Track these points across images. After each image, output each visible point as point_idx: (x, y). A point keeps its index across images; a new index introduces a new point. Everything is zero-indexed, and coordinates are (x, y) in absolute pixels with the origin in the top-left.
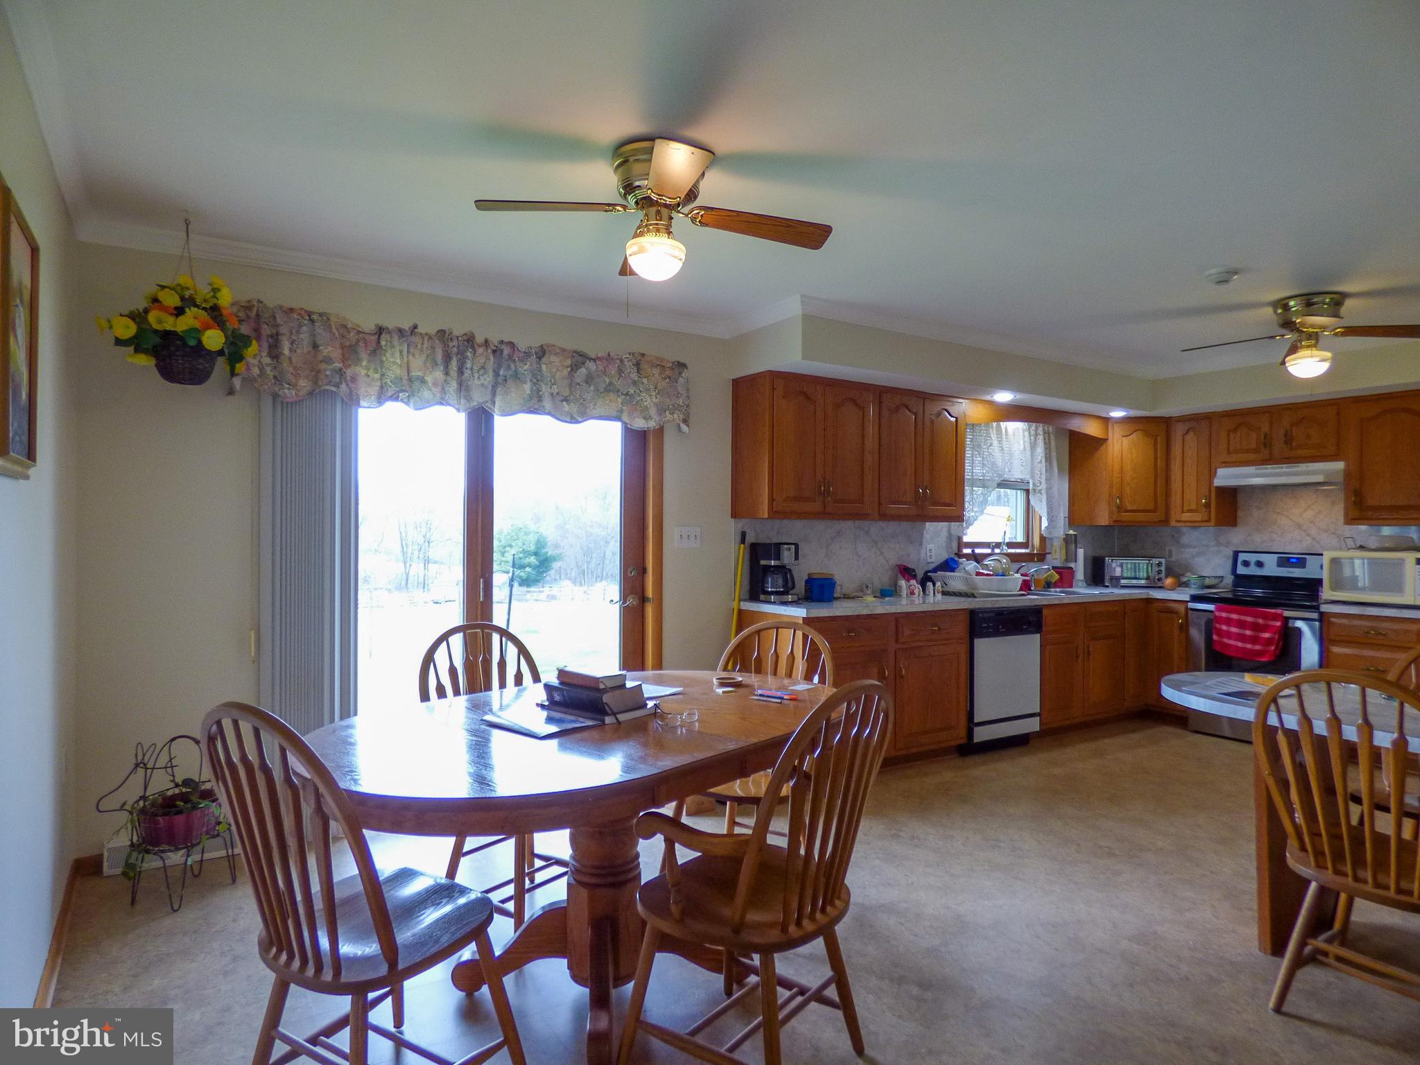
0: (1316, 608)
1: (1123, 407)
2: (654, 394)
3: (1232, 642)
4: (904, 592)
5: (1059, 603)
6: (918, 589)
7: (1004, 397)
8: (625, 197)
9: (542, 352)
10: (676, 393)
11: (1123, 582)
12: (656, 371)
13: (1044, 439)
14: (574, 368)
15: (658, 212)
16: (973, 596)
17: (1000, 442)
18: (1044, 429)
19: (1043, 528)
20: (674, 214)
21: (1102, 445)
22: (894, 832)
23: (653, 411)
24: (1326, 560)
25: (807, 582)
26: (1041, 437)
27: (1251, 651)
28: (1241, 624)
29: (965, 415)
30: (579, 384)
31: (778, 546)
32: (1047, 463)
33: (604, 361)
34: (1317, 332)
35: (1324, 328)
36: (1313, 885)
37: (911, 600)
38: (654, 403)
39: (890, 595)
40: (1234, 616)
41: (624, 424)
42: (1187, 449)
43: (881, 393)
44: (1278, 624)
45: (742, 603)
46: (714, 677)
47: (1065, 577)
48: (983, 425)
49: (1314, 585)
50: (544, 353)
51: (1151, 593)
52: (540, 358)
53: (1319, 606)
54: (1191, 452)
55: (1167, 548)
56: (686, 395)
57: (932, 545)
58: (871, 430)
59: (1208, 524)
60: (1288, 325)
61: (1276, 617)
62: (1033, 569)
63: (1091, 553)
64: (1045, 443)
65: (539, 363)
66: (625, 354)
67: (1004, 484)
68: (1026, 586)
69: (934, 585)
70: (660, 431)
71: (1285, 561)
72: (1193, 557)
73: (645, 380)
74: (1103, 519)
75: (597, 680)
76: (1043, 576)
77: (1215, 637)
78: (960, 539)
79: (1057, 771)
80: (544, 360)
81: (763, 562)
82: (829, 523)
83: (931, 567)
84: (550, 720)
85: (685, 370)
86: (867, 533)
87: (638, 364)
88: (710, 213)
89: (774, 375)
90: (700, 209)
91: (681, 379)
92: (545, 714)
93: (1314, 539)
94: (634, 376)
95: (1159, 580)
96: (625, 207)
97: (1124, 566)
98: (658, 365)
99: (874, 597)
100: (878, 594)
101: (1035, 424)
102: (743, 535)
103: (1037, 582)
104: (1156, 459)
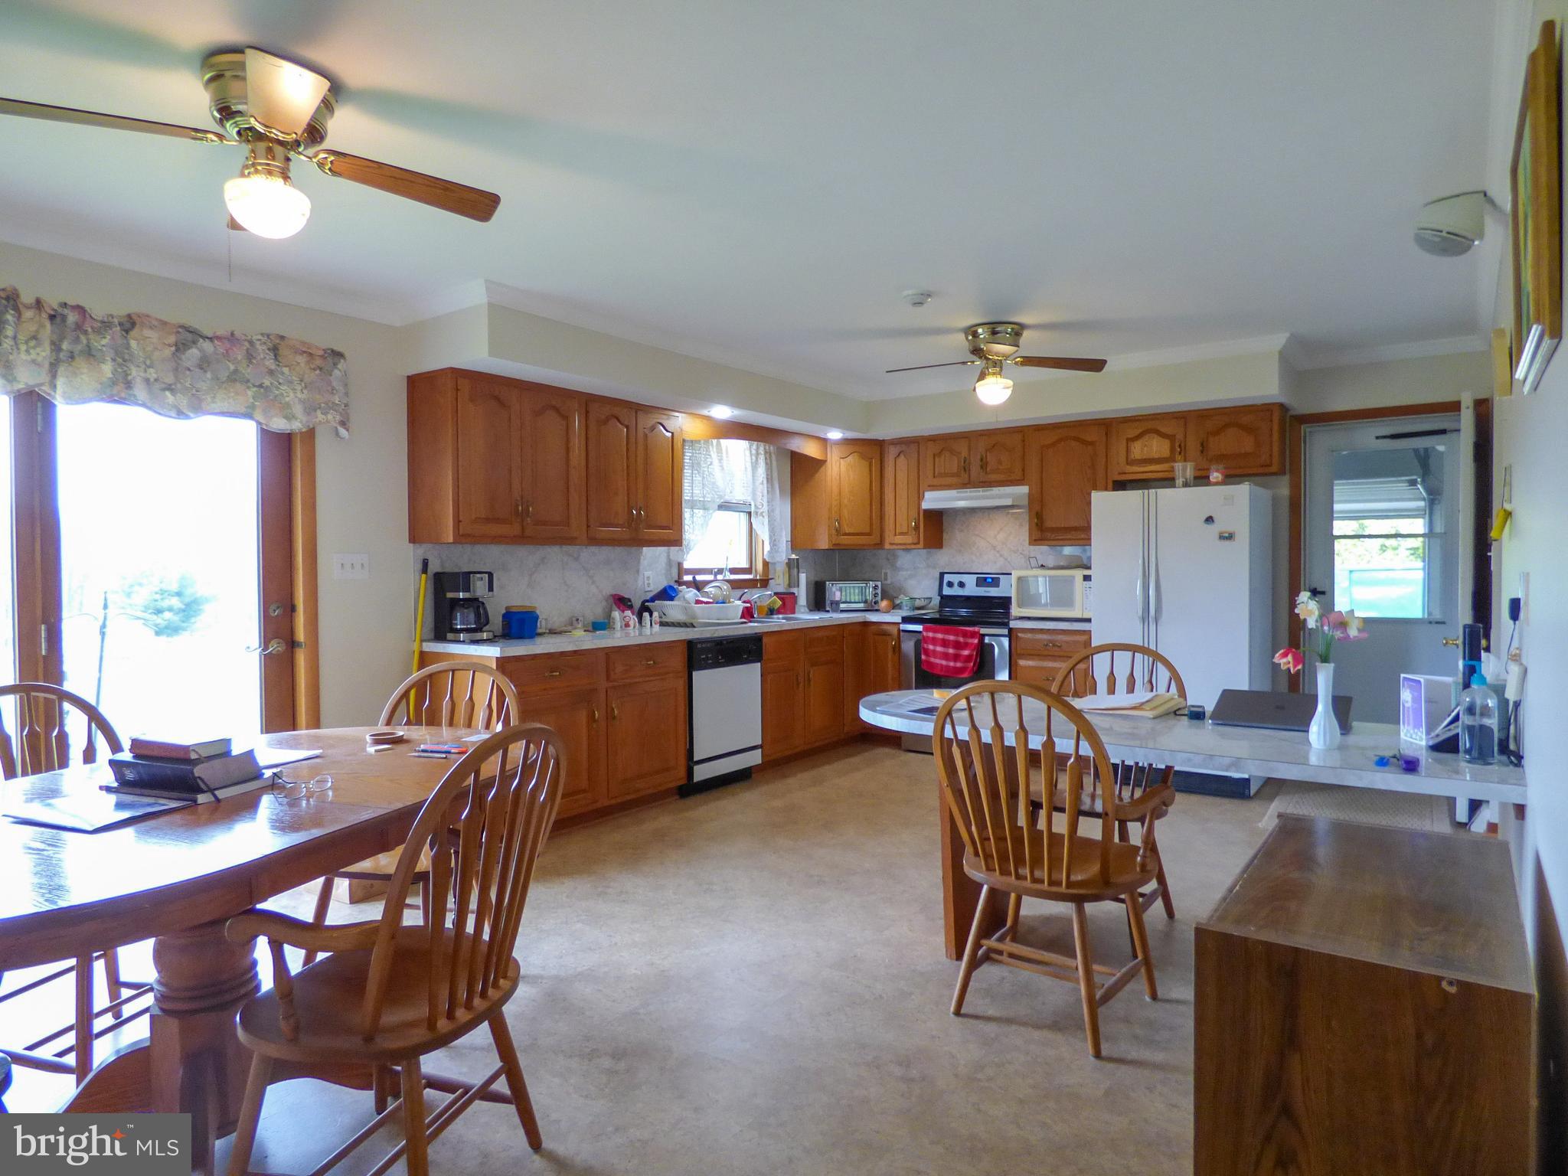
0: (1005, 625)
1: (839, 428)
2: (300, 388)
3: (938, 661)
4: (618, 625)
5: (779, 629)
6: (633, 619)
7: (722, 412)
8: (221, 122)
9: (129, 324)
10: (329, 388)
11: (842, 606)
12: (302, 359)
13: (766, 459)
14: (180, 347)
15: (269, 150)
16: (693, 626)
17: (720, 460)
18: (765, 449)
19: (765, 553)
20: (292, 155)
21: (821, 467)
22: (600, 890)
23: (298, 410)
24: (1014, 578)
25: (504, 616)
26: (762, 457)
27: (955, 668)
28: (945, 643)
29: (682, 430)
30: (189, 370)
31: (467, 575)
32: (770, 486)
33: (226, 342)
34: (1001, 360)
35: (1007, 357)
36: (985, 888)
37: (627, 632)
38: (300, 400)
39: (604, 629)
40: (940, 636)
41: (259, 423)
42: (899, 470)
43: (588, 402)
44: (976, 641)
45: (424, 644)
46: (366, 734)
47: (787, 602)
48: (702, 442)
49: (1005, 602)
50: (133, 324)
51: (867, 616)
52: (127, 331)
53: (1008, 622)
54: (902, 476)
55: (883, 571)
56: (343, 391)
57: (650, 572)
58: (577, 443)
59: (918, 546)
60: (977, 351)
61: (973, 635)
62: (755, 595)
63: (813, 578)
64: (767, 464)
65: (126, 337)
66: (256, 335)
67: (725, 506)
68: (748, 614)
69: (651, 615)
70: (310, 435)
71: (982, 582)
72: (906, 579)
73: (286, 370)
74: (824, 544)
75: (186, 749)
76: (766, 603)
77: (923, 657)
78: (680, 565)
79: (778, 803)
80: (133, 333)
81: (450, 595)
82: (531, 548)
83: (649, 596)
84: (120, 806)
85: (342, 361)
86: (577, 559)
87: (275, 350)
88: (341, 159)
89: (458, 374)
90: (328, 153)
91: (336, 372)
92: (112, 798)
93: (1006, 559)
94: (270, 363)
95: (875, 603)
96: (220, 137)
97: (843, 589)
98: (304, 352)
99: (585, 631)
100: (590, 628)
101: (756, 443)
102: (425, 564)
103: (760, 608)
104: (871, 482)
